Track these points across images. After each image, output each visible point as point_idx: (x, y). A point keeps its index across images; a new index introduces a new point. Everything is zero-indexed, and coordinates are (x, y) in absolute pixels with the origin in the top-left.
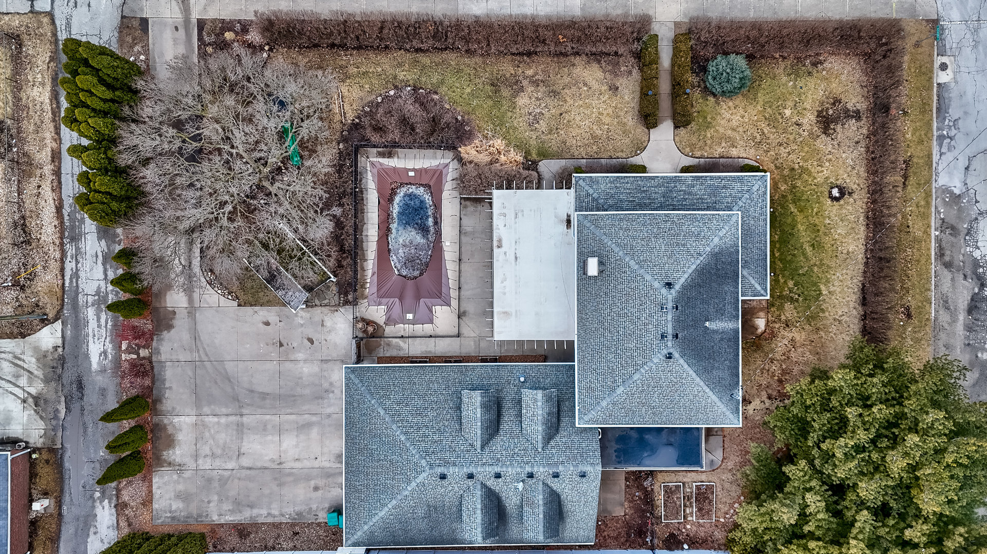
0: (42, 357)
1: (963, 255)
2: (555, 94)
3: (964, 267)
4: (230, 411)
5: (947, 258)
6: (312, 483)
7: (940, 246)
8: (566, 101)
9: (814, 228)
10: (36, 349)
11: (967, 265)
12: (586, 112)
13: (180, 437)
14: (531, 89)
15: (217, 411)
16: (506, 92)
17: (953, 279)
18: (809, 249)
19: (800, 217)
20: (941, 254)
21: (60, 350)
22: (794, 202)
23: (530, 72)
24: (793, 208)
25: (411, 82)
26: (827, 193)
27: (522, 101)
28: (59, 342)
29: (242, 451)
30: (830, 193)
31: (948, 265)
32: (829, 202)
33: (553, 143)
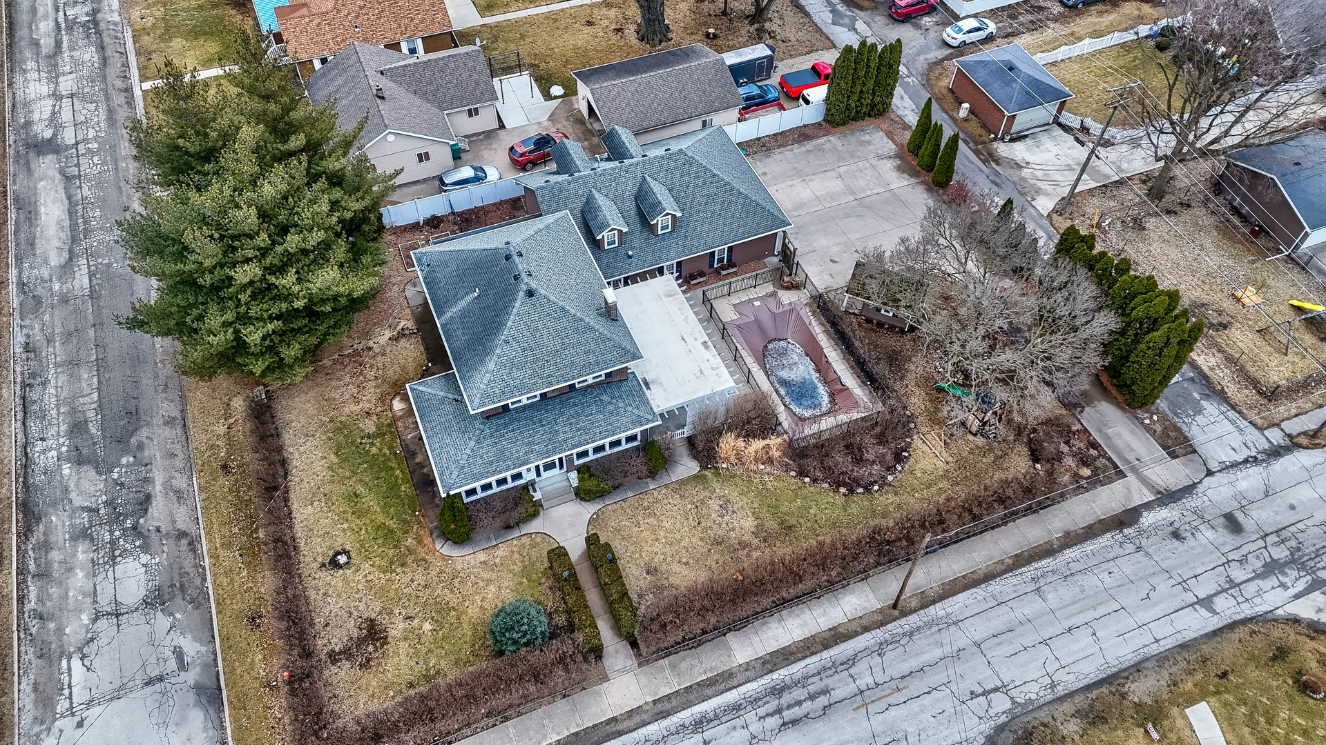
0: (1038, 191)
1: (163, 552)
2: (717, 542)
3: (161, 540)
4: (868, 199)
5: (184, 542)
6: (770, 176)
7: (195, 552)
8: (701, 539)
9: (358, 514)
10: (1047, 194)
11: (158, 543)
12: (672, 535)
13: (895, 174)
14: (746, 538)
15: (877, 196)
16: (772, 525)
17: (174, 522)
18: (361, 489)
19: (381, 518)
20: (193, 545)
21: (1029, 199)
22: (392, 531)
23: (755, 554)
24: (391, 523)
25: (877, 495)
26: (353, 555)
27: (749, 523)
28: (1033, 203)
29: (840, 180)
30: (349, 558)
31: (182, 534)
32: (348, 547)
33: (696, 492)
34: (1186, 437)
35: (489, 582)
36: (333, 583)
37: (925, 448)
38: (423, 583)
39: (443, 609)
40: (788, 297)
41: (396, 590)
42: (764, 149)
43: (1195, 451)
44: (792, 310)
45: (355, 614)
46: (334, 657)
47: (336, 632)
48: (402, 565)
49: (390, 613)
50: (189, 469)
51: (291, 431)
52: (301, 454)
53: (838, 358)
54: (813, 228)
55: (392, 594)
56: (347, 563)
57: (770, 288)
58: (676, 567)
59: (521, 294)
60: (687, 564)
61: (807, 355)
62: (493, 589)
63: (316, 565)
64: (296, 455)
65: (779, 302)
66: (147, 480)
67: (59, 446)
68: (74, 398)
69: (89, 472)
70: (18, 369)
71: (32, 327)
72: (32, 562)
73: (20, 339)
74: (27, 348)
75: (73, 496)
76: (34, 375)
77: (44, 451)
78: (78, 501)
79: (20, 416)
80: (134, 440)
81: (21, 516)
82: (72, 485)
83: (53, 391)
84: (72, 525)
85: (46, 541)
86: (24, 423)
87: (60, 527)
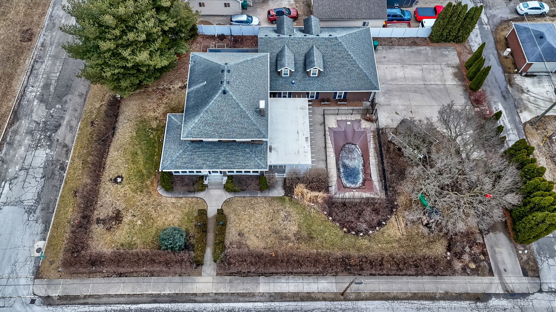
0: (526, 108)
1: (56, 151)
2: (276, 232)
3: (57, 145)
4: (430, 86)
5: (65, 149)
6: (386, 59)
7: (67, 155)
8: (269, 228)
9: (134, 162)
10: (530, 111)
11: (55, 146)
12: (257, 221)
13: (451, 77)
14: (290, 235)
15: (436, 86)
16: (304, 233)
17: (65, 139)
18: (139, 152)
19: (141, 167)
20: (68, 152)
21: (519, 111)
22: (143, 175)
23: (290, 244)
24: (144, 171)
25: (360, 238)
26: (124, 179)
27: (294, 228)
28: (520, 114)
29: (421, 71)
30: (122, 180)
31: (65, 146)
32: (123, 176)
33: (277, 205)
34: (538, 268)
35: (172, 212)
36: (111, 189)
37: (395, 224)
38: (145, 203)
39: (149, 217)
40: (365, 125)
41: (134, 202)
42: (391, 44)
43: (539, 277)
44: (364, 132)
45: (114, 206)
46: (98, 221)
47: (104, 211)
48: (141, 192)
49: (127, 211)
50: (78, 119)
51: (123, 116)
52: (123, 127)
53: (374, 163)
54: (395, 93)
55: (132, 203)
56: (120, 182)
57: (358, 117)
58: (252, 237)
59: (220, 91)
60: (258, 237)
61: (362, 156)
62: (172, 216)
63: (108, 178)
64: (121, 128)
65: (360, 126)
66: (62, 118)
67: (37, 91)
68: (50, 72)
69: (43, 106)
70: (36, 53)
71: (47, 36)
72: (9, 137)
73: (41, 40)
74: (43, 45)
75: (33, 114)
76: (40, 58)
77: (31, 92)
78: (35, 117)
79: (28, 74)
80: (64, 99)
81: (13, 116)
82: (35, 110)
83: (44, 67)
84: (28, 127)
85: (17, 130)
86: (29, 77)
87: (24, 126)
